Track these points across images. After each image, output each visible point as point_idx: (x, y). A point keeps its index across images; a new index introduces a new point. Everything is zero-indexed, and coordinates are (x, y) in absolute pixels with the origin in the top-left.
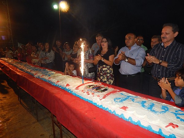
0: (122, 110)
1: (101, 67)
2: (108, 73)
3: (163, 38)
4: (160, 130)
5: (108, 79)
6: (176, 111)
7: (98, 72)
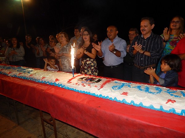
0: (123, 95)
1: (85, 60)
2: (92, 66)
3: (142, 30)
4: (161, 107)
5: (92, 72)
6: (168, 91)
7: (82, 65)
